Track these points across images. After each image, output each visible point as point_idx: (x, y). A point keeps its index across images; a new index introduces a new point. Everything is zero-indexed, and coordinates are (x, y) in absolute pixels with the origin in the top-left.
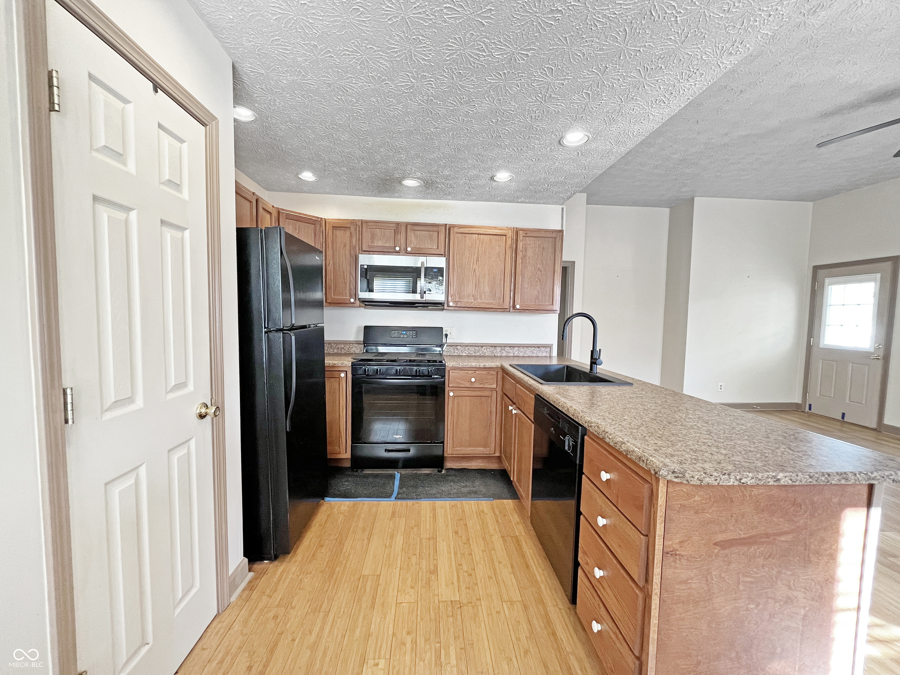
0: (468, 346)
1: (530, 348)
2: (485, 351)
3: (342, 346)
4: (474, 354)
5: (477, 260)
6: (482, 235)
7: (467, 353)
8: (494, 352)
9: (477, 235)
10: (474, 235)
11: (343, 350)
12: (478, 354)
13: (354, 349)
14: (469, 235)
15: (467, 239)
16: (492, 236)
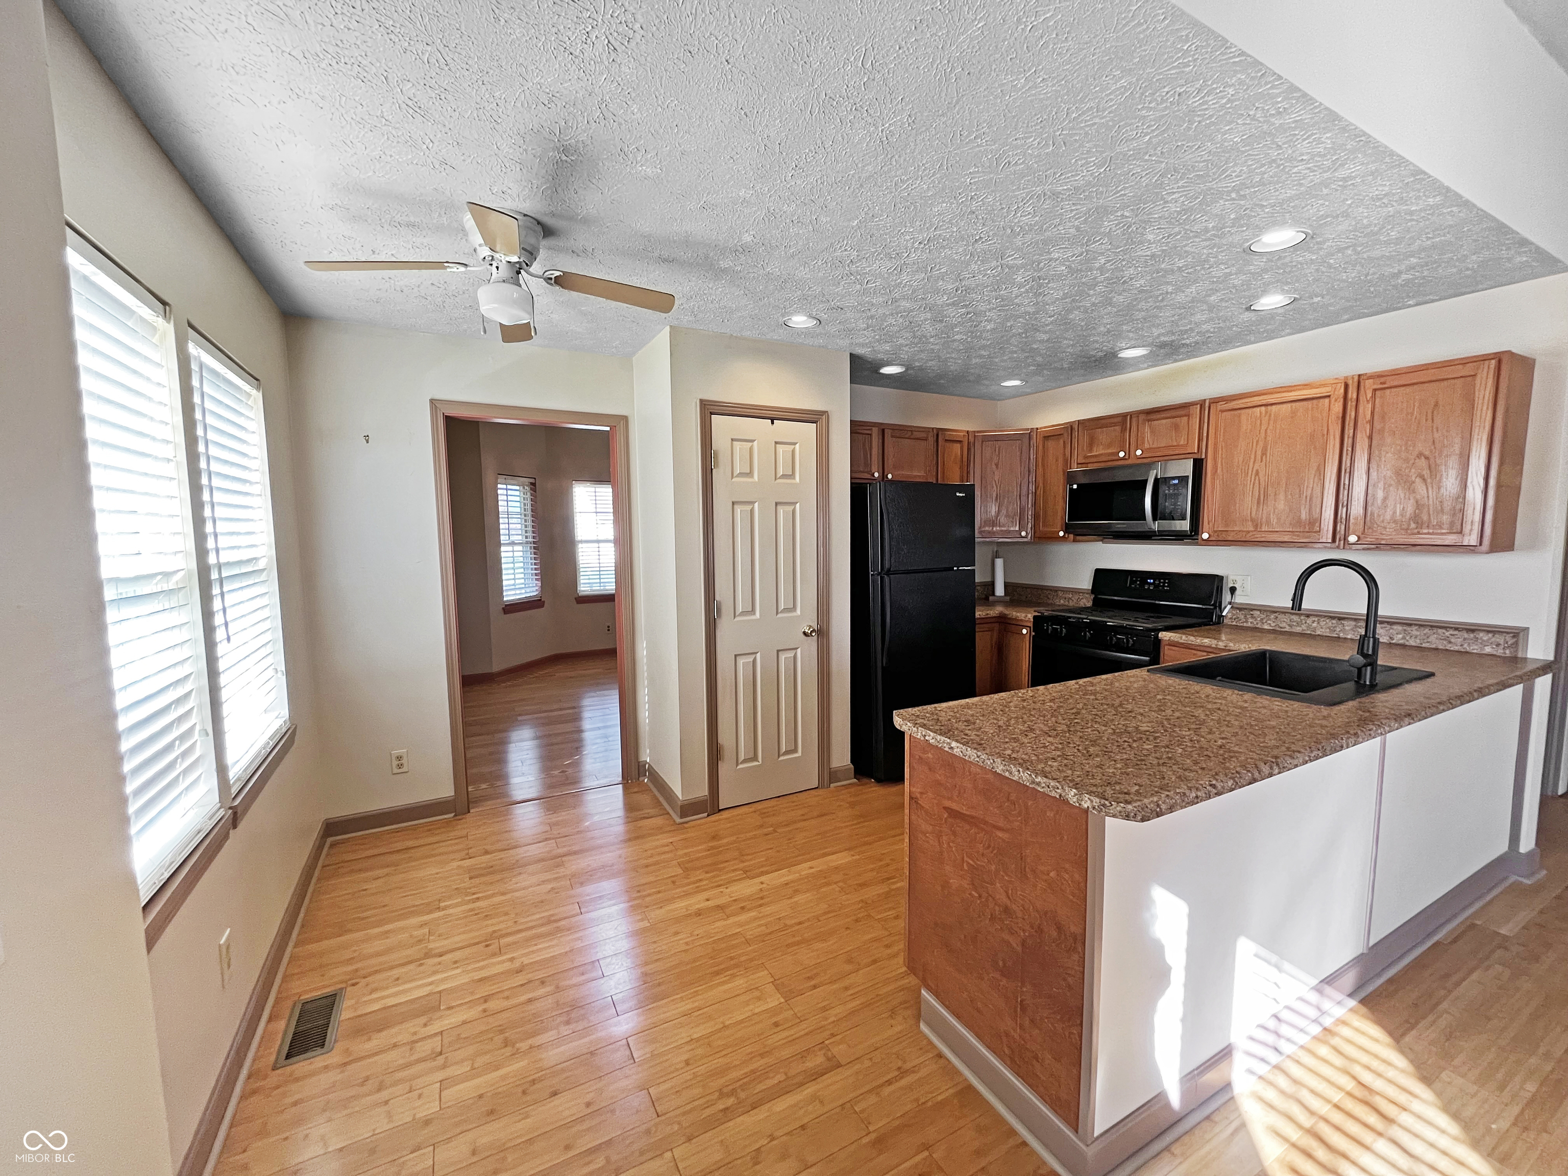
0: (1275, 612)
1: (1440, 631)
2: (1315, 625)
3: (1070, 596)
4: (1288, 629)
5: (1264, 453)
6: (1274, 407)
7: (1273, 625)
8: (1338, 629)
9: (1263, 408)
10: (1258, 409)
11: (1070, 601)
12: (1298, 629)
13: (1084, 600)
14: (1247, 410)
15: (1243, 418)
16: (1297, 404)
